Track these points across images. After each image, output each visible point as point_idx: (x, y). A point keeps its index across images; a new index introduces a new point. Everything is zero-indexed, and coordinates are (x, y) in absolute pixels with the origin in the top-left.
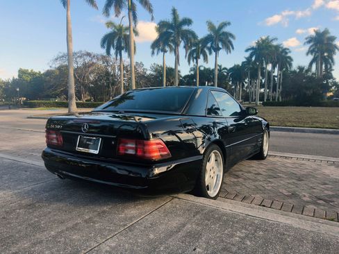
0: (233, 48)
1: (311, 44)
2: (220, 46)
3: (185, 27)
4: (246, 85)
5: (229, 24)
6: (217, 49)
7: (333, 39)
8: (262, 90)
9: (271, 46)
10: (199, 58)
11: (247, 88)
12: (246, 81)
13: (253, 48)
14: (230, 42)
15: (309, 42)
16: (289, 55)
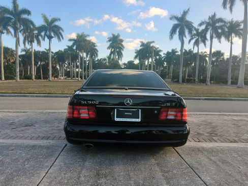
0: (63, 38)
1: (111, 42)
2: (53, 35)
3: (25, 16)
4: (66, 66)
5: (59, 20)
6: (50, 38)
7: (122, 41)
8: (77, 70)
9: (86, 40)
10: (34, 42)
11: (66, 68)
12: (66, 63)
13: (74, 40)
14: (60, 33)
15: (110, 41)
16: (96, 48)
